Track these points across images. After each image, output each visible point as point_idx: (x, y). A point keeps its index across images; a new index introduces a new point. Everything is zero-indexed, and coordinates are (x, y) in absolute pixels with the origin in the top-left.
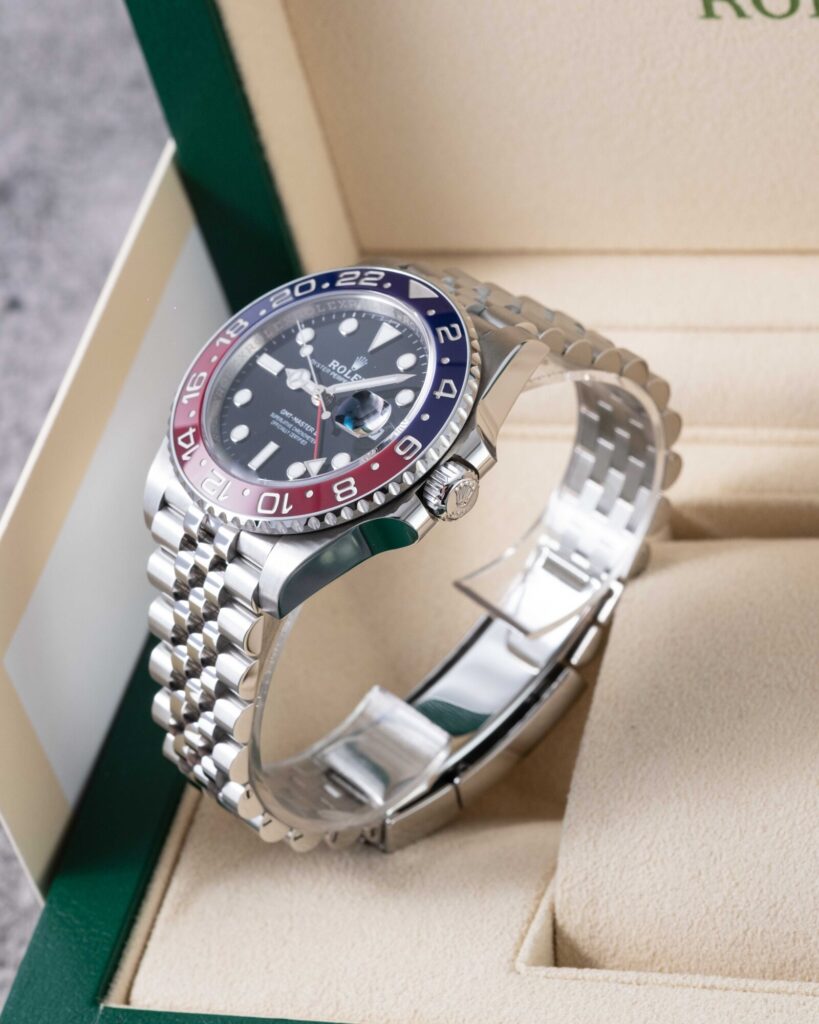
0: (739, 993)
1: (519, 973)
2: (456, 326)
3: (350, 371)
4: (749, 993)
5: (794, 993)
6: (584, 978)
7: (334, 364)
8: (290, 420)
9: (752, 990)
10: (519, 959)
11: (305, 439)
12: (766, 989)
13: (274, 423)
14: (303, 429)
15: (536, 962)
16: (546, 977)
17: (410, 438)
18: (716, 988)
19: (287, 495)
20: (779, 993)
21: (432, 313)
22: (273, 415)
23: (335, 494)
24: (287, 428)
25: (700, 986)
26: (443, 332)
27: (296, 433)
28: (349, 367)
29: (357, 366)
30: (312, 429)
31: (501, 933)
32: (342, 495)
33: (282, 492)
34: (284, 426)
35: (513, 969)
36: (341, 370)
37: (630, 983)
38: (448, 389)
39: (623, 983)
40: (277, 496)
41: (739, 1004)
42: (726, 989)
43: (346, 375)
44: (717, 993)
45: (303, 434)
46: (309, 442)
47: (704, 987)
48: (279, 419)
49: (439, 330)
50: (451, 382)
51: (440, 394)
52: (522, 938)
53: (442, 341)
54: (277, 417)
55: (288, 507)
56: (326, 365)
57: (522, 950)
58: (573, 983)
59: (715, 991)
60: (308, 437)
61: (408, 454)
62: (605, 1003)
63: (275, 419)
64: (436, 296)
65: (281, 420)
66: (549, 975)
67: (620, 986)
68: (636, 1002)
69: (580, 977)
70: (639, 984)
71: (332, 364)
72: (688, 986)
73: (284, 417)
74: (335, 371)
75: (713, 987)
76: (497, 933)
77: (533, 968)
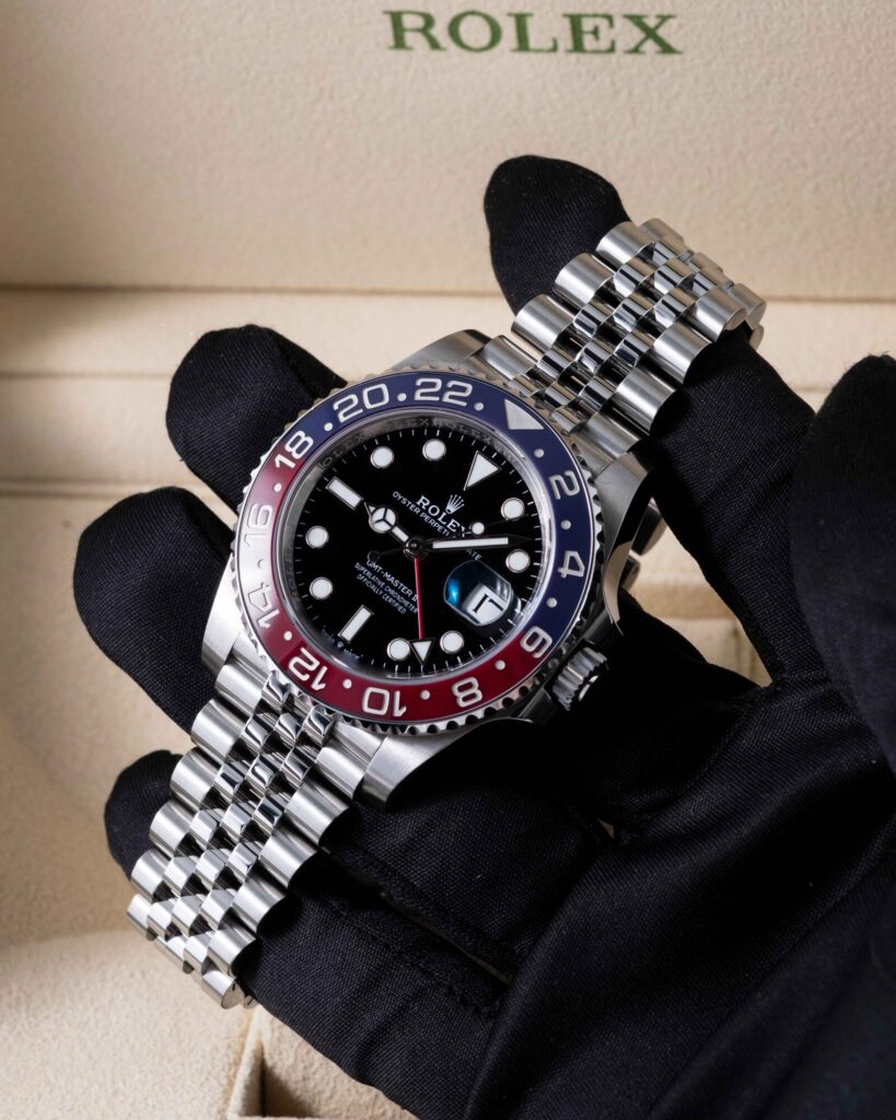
2: (570, 473)
3: (444, 514)
7: (423, 501)
8: (380, 575)
11: (402, 604)
13: (360, 577)
14: (397, 590)
17: (537, 630)
19: (398, 694)
21: (540, 453)
23: (455, 698)
24: (378, 587)
26: (558, 482)
27: (391, 596)
28: (443, 509)
29: (452, 508)
30: (409, 593)
32: (465, 699)
33: (392, 690)
34: (374, 583)
36: (434, 511)
38: (573, 565)
40: (387, 694)
43: (440, 519)
45: (399, 597)
46: (408, 609)
48: (368, 571)
49: (553, 480)
50: (576, 555)
51: (565, 571)
53: (558, 496)
54: (363, 568)
55: (400, 707)
56: (414, 503)
60: (406, 603)
61: (537, 650)
63: (361, 573)
64: (541, 428)
65: (369, 574)
71: (421, 501)
73: (371, 569)
74: (426, 511)
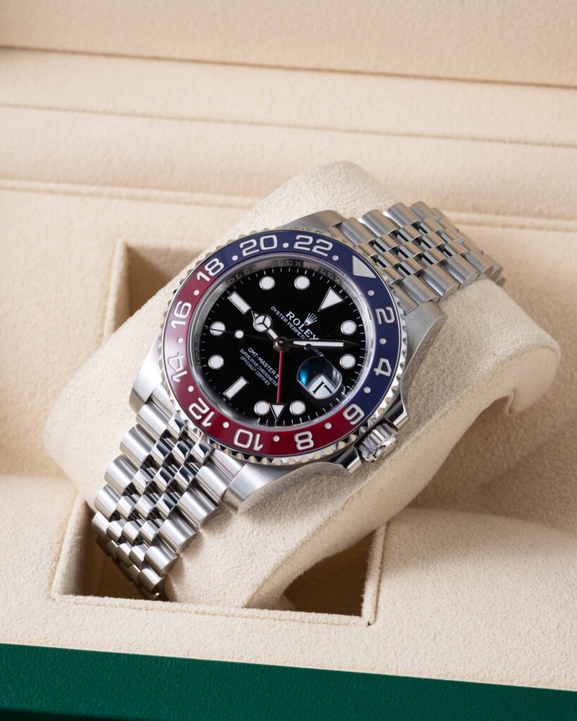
0: (224, 618)
1: (54, 600)
2: (389, 309)
3: (303, 325)
4: (232, 618)
5: (265, 618)
6: (104, 604)
7: (290, 315)
8: (256, 359)
9: (233, 616)
10: (53, 589)
11: (268, 379)
12: (244, 615)
13: (243, 358)
14: (266, 370)
15: (67, 591)
16: (75, 603)
17: (355, 406)
18: (205, 614)
19: (258, 436)
20: (253, 618)
21: (371, 293)
22: (242, 351)
23: (296, 443)
24: (254, 366)
25: (194, 611)
26: (381, 313)
27: (261, 373)
28: (303, 322)
29: (308, 321)
30: (274, 372)
31: (37, 569)
32: (302, 445)
33: (255, 432)
34: (251, 363)
35: (49, 597)
36: (297, 322)
37: (140, 609)
38: (384, 368)
39: (135, 608)
40: (251, 435)
41: (225, 626)
42: (214, 615)
43: (300, 328)
44: (208, 618)
45: (266, 375)
46: (271, 383)
47: (197, 613)
49: (378, 311)
50: (387, 361)
51: (378, 371)
52: (53, 574)
53: (380, 322)
54: (245, 353)
55: (259, 445)
56: (284, 315)
57: (54, 583)
58: (98, 608)
59: (206, 616)
60: (271, 379)
61: (354, 419)
62: (124, 623)
63: (244, 355)
64: (375, 277)
65: (249, 357)
66: (78, 602)
67: (134, 611)
68: (147, 624)
69: (102, 603)
70: (147, 610)
71: (289, 314)
72: (185, 612)
73: (251, 354)
74: (292, 322)
75: (203, 613)
76: (34, 568)
77: (65, 596)
